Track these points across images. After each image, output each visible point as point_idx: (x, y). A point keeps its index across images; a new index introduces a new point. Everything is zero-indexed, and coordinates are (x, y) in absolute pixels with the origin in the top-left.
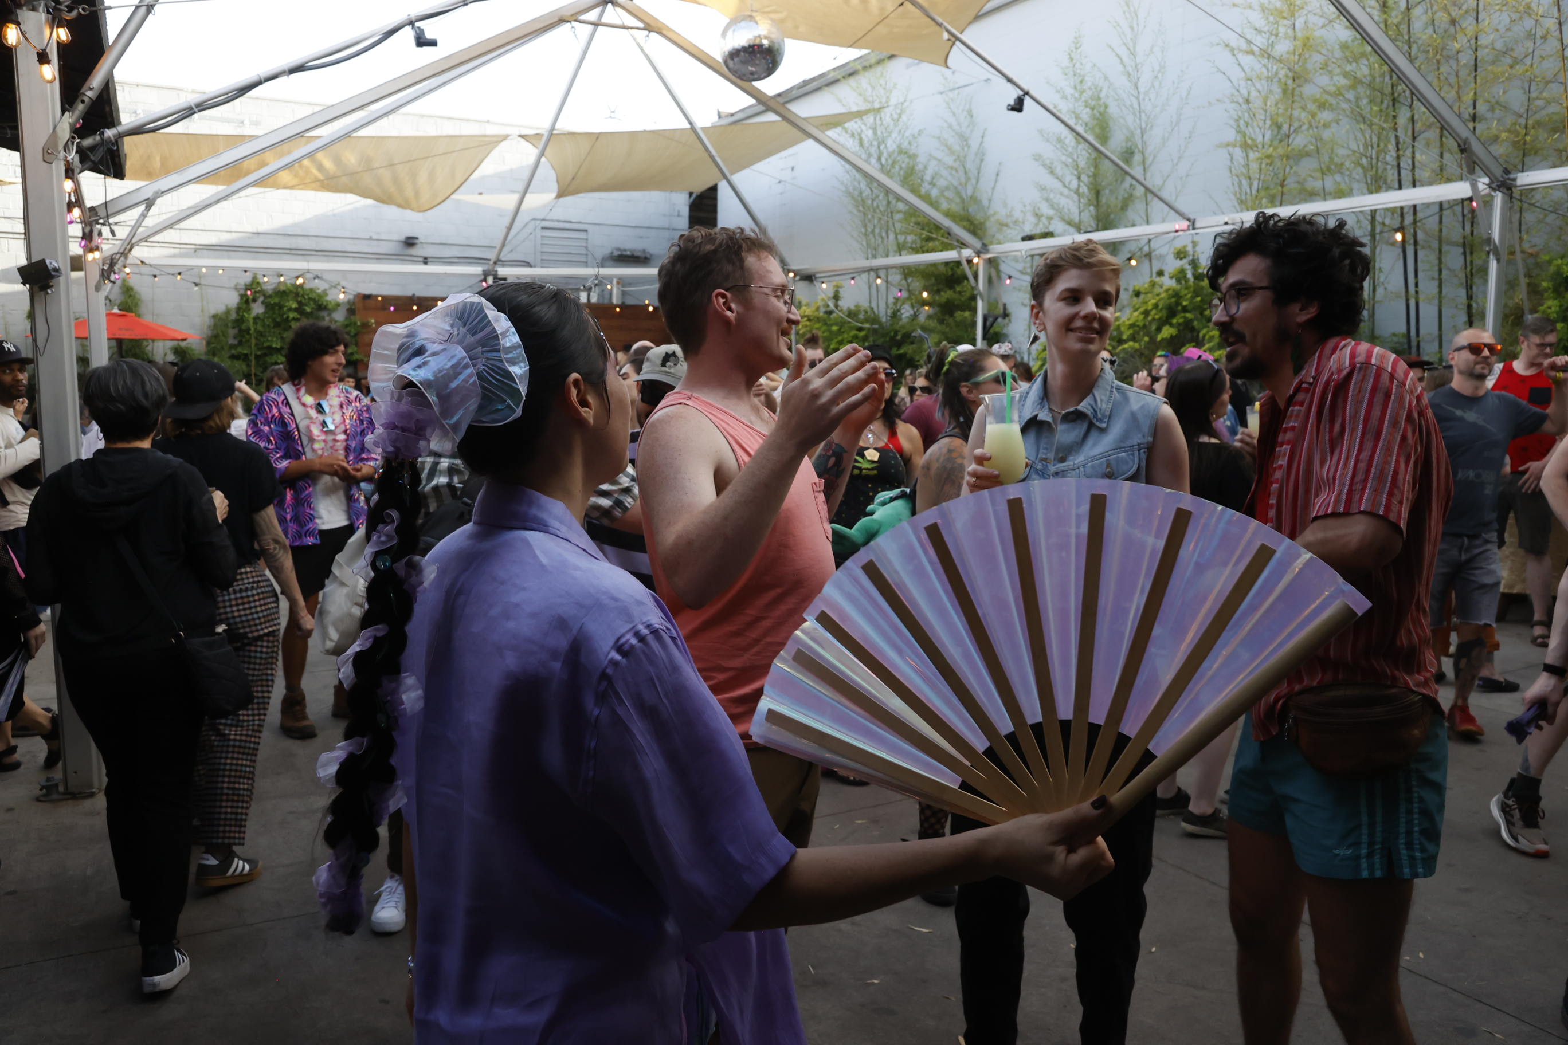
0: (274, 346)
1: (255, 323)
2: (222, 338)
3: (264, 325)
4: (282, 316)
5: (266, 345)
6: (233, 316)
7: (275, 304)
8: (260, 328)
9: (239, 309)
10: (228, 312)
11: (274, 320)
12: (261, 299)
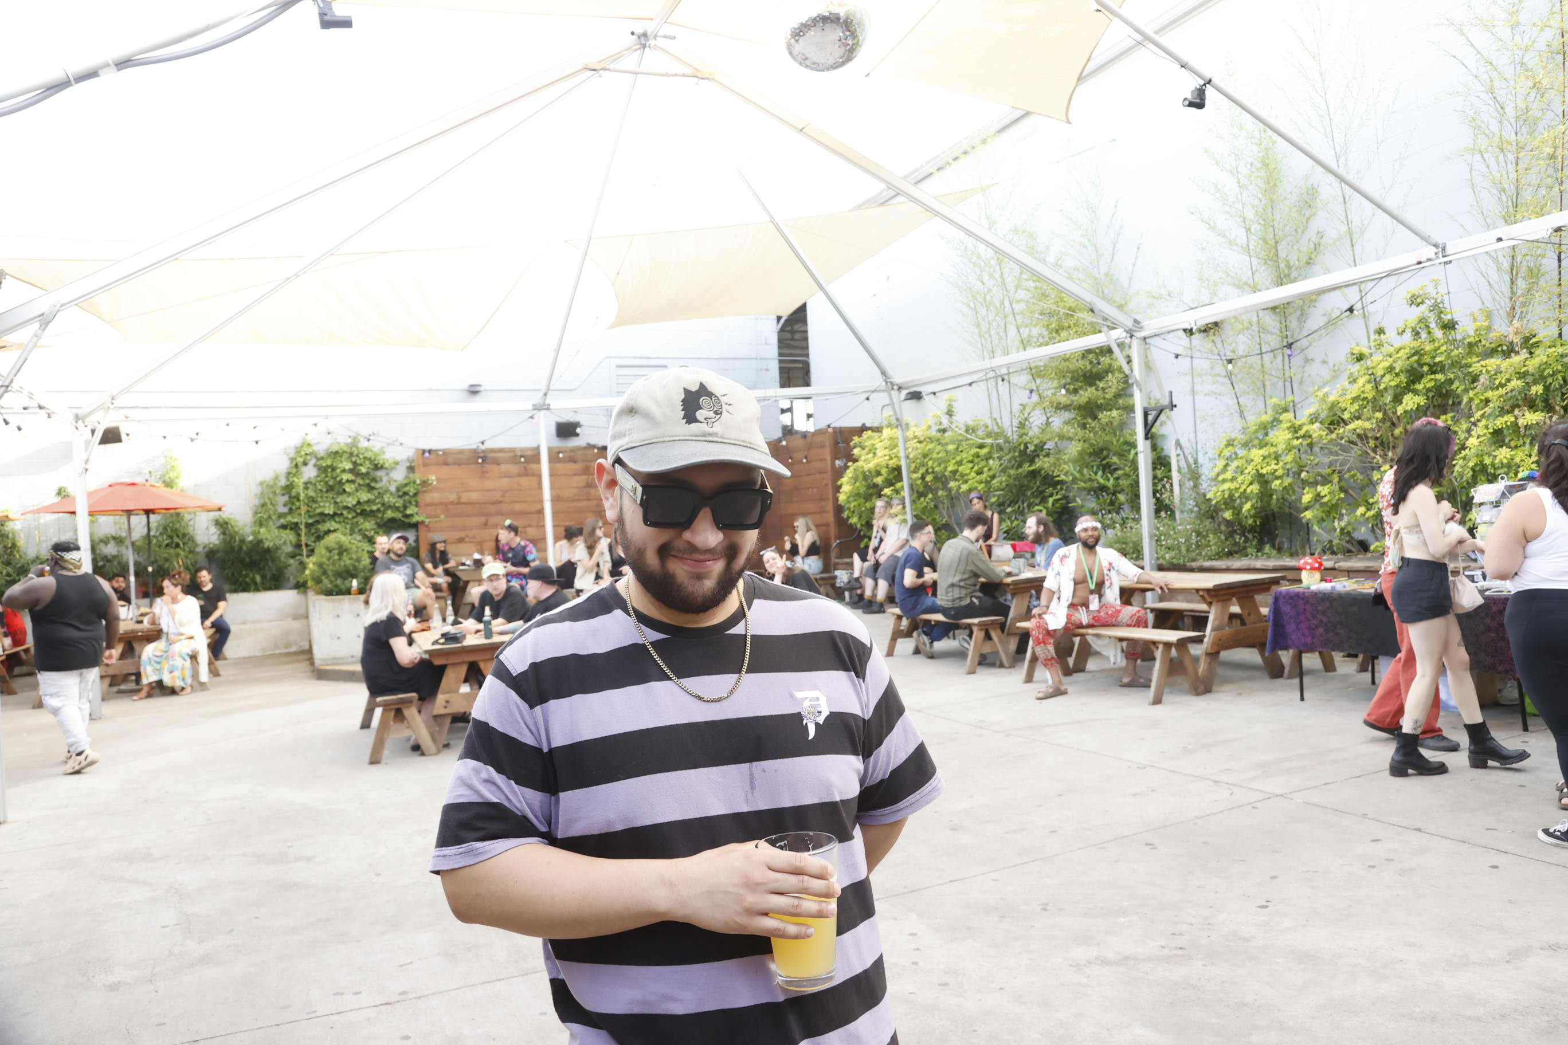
0: (326, 512)
1: (306, 488)
2: (269, 506)
3: (315, 491)
4: (334, 478)
5: (318, 511)
6: (283, 482)
7: (328, 466)
8: (311, 493)
9: (289, 473)
10: (276, 478)
11: (326, 483)
12: (313, 461)
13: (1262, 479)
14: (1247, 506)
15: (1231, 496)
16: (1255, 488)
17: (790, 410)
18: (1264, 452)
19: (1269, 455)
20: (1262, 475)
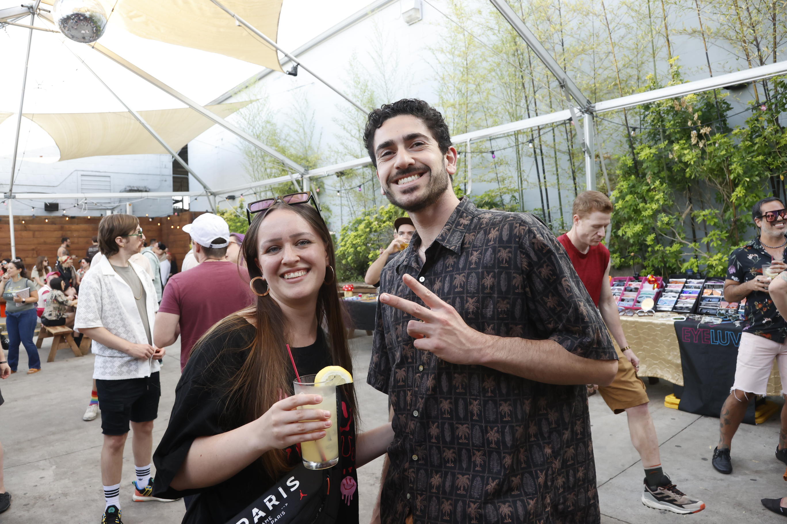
13: (354, 246)
14: (350, 258)
15: (344, 253)
16: (351, 250)
17: (182, 201)
18: (355, 234)
19: (357, 236)
20: (353, 244)
